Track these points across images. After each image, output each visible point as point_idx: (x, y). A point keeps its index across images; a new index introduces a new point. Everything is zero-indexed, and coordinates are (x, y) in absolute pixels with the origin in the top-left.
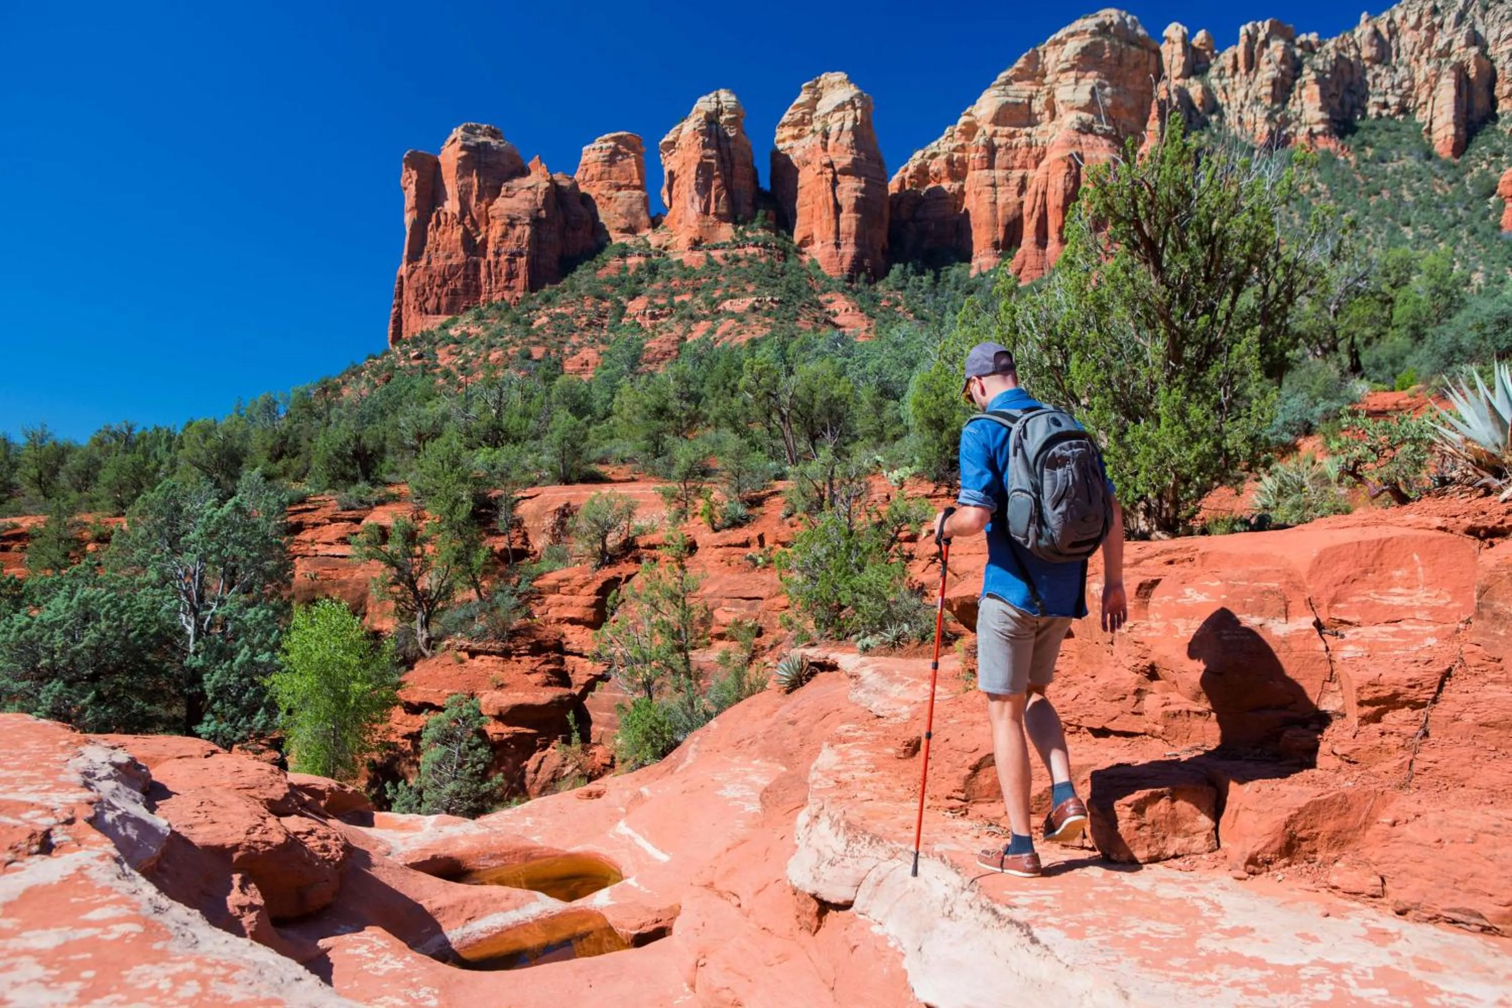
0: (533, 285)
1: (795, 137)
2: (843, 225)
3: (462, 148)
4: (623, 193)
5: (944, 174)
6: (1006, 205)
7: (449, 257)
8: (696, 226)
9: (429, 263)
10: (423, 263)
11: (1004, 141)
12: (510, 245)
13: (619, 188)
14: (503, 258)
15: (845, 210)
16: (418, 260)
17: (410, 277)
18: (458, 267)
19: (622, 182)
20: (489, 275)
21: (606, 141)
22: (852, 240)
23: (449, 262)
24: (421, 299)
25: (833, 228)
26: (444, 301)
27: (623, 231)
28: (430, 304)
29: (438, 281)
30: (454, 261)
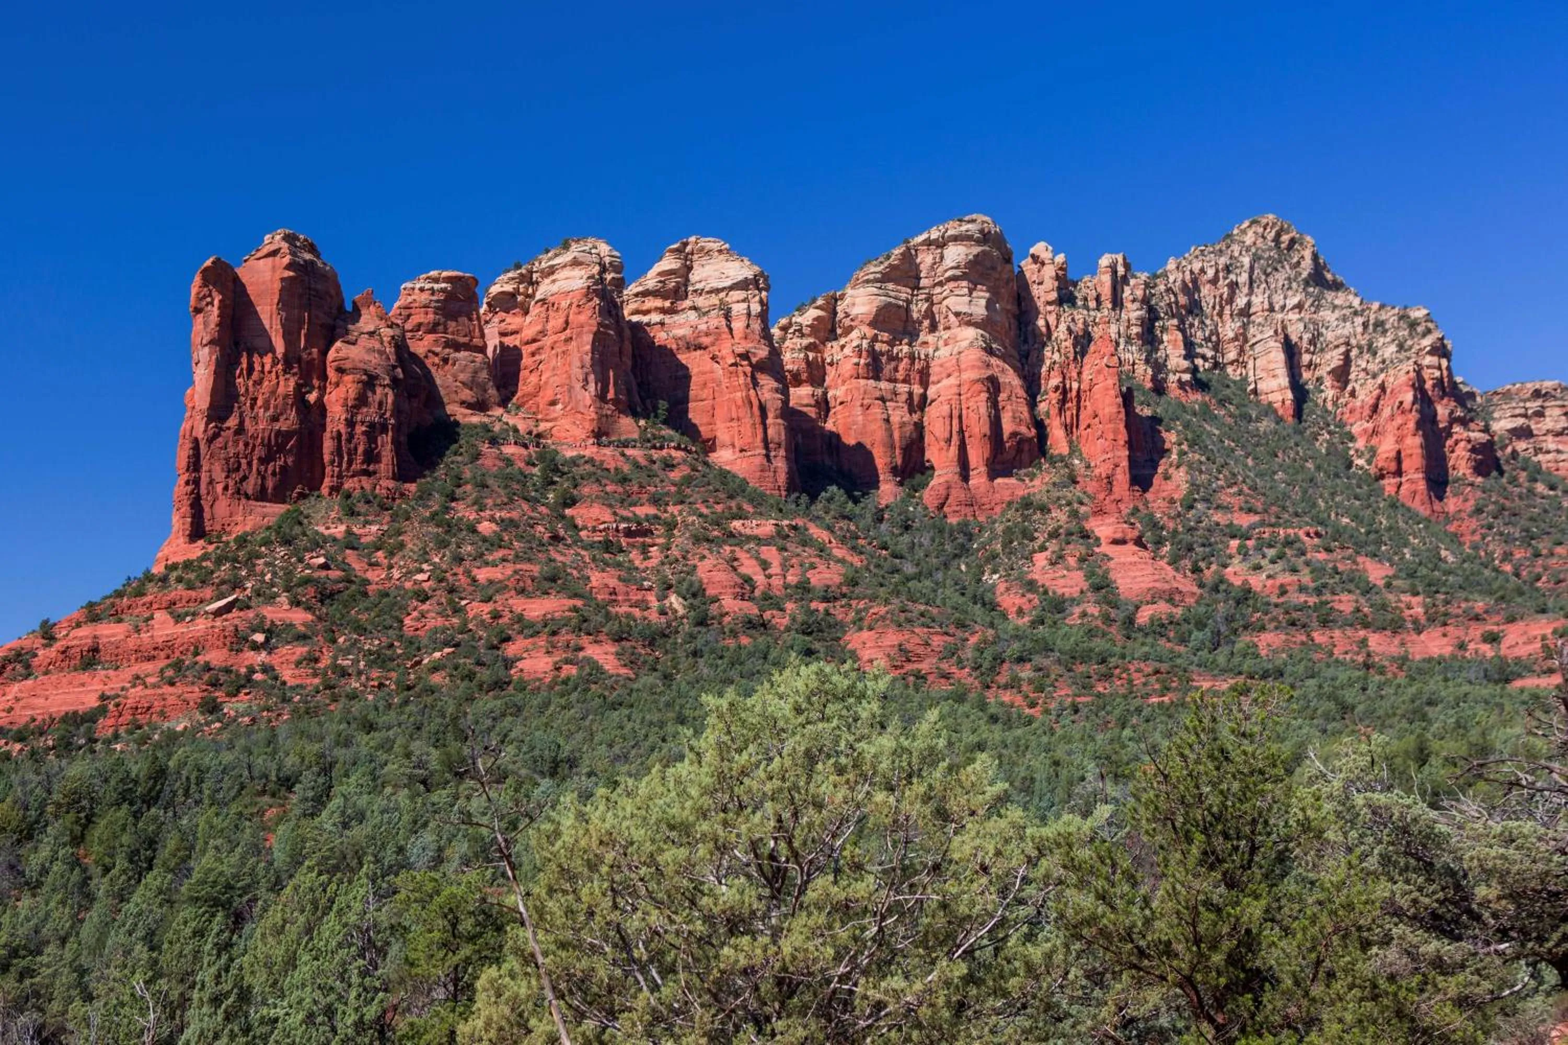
0: (403, 474)
1: (663, 311)
2: (771, 432)
3: (289, 267)
4: (463, 354)
5: (804, 376)
6: (903, 425)
7: (275, 419)
8: (592, 414)
9: (242, 423)
10: (232, 422)
11: (885, 348)
12: (370, 414)
13: (457, 347)
14: (360, 429)
15: (771, 415)
16: (224, 419)
17: (210, 441)
18: (288, 435)
19: (462, 340)
20: (338, 451)
21: (436, 280)
22: (782, 452)
23: (277, 426)
24: (237, 476)
25: (760, 436)
26: (270, 484)
27: (470, 406)
28: (250, 486)
29: (259, 452)
30: (283, 425)
